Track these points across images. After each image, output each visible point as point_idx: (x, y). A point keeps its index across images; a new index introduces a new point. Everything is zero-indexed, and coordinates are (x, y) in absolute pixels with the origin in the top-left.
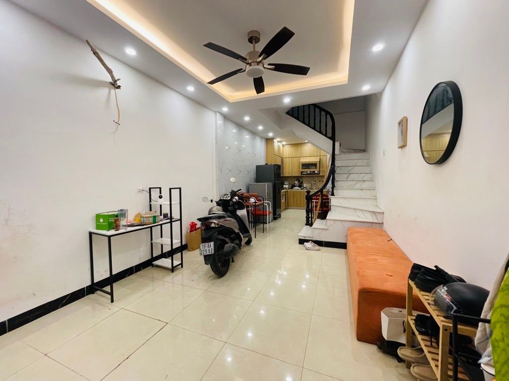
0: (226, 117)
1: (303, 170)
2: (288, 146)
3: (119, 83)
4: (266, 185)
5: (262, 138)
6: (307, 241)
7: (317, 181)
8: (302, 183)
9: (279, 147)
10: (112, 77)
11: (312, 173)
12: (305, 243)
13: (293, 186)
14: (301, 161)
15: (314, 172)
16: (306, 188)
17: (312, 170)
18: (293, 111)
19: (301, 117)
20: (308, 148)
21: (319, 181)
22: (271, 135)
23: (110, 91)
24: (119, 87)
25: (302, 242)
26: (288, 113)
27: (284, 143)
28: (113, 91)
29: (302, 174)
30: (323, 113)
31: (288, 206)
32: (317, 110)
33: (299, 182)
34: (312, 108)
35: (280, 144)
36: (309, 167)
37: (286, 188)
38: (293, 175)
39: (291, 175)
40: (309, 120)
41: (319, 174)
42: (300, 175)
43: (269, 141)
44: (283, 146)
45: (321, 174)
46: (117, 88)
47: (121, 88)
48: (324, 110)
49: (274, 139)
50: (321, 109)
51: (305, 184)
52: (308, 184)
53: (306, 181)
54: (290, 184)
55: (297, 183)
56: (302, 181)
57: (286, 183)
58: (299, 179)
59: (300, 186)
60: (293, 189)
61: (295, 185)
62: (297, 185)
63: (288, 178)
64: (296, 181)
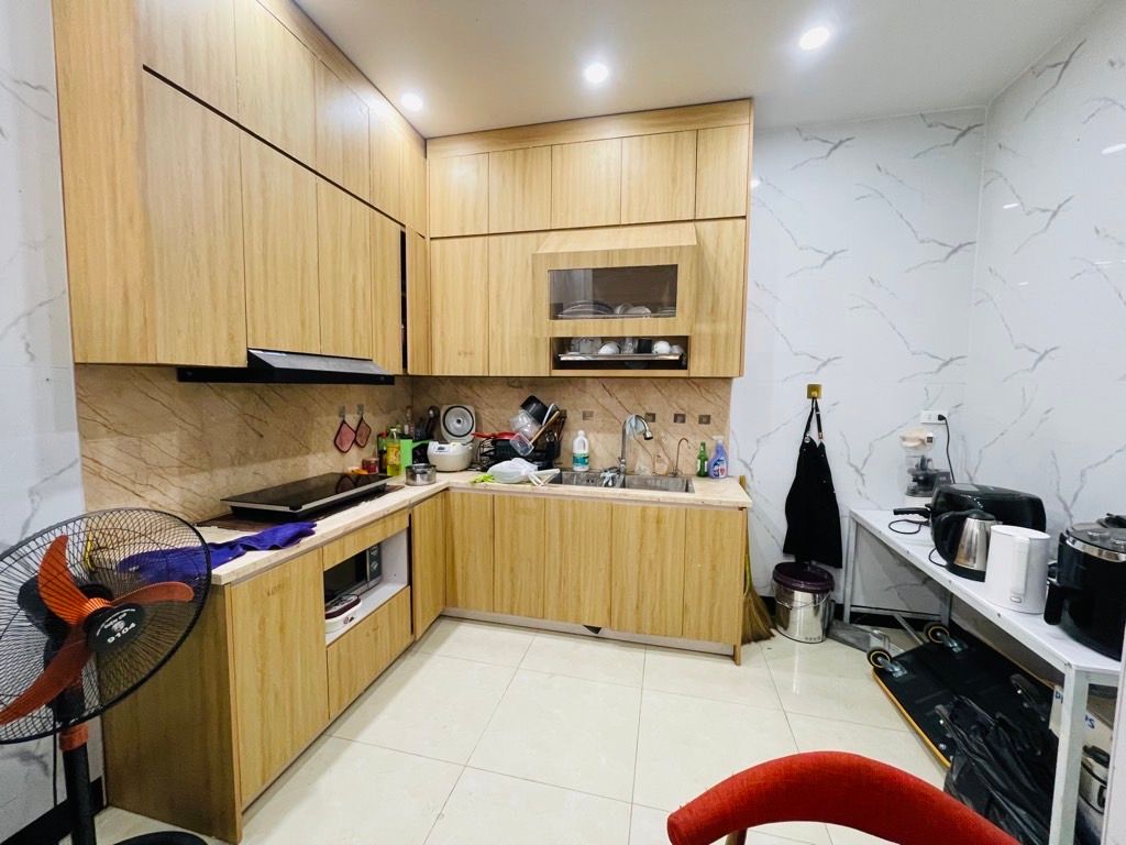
7: (665, 413)
8: (560, 423)
11: (629, 352)
13: (501, 450)
15: (645, 344)
16: (585, 460)
21: (679, 418)
29: (558, 364)
33: (538, 417)
39: (478, 371)
41: (680, 364)
42: (543, 368)
45: (699, 366)
51: (581, 433)
52: (600, 436)
53: (585, 416)
54: (478, 435)
55: (526, 426)
56: (559, 417)
57: (459, 426)
58: (538, 396)
59: (547, 453)
60: (492, 477)
61: (512, 440)
62: (522, 443)
63: (469, 393)
64: (522, 412)
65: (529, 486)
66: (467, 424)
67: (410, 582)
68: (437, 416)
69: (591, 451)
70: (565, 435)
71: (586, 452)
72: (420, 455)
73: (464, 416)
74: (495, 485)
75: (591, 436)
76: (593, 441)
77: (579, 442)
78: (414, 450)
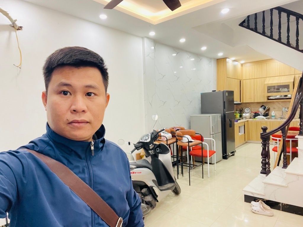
0: (156, 42)
1: (269, 94)
2: (248, 65)
3: (18, 24)
4: (211, 117)
5: (210, 59)
6: (255, 199)
8: (269, 110)
9: (235, 67)
10: (10, 18)
11: (283, 97)
12: (253, 202)
13: (256, 115)
14: (266, 83)
15: (286, 96)
17: (283, 94)
18: (248, 20)
19: (260, 28)
20: (276, 66)
22: (220, 55)
23: (10, 34)
24: (20, 28)
25: (249, 199)
26: (241, 25)
27: (243, 62)
28: (14, 34)
29: (268, 99)
30: (293, 18)
31: (249, 139)
32: (284, 15)
33: (264, 109)
34: (276, 12)
35: (236, 63)
36: (278, 89)
37: (246, 118)
38: (256, 101)
40: (272, 30)
42: (266, 100)
43: (220, 62)
44: (242, 65)
46: (18, 29)
47: (23, 29)
48: (294, 14)
49: (226, 58)
50: (289, 13)
51: (273, 111)
52: (277, 112)
53: (274, 108)
54: (252, 112)
55: (261, 110)
56: (268, 109)
57: (247, 111)
58: (264, 105)
59: (266, 115)
60: (256, 119)
61: (259, 113)
62: (261, 113)
63: (249, 105)
64: (260, 108)
65: (263, 120)
66: (249, 111)
67: (244, 133)
68: (242, 109)
69: (275, 115)
70: (270, 112)
71: (274, 115)
72: (241, 116)
73: (248, 109)
74: (257, 120)
75: (276, 112)
76: (276, 113)
77: (273, 113)
78: (240, 115)
